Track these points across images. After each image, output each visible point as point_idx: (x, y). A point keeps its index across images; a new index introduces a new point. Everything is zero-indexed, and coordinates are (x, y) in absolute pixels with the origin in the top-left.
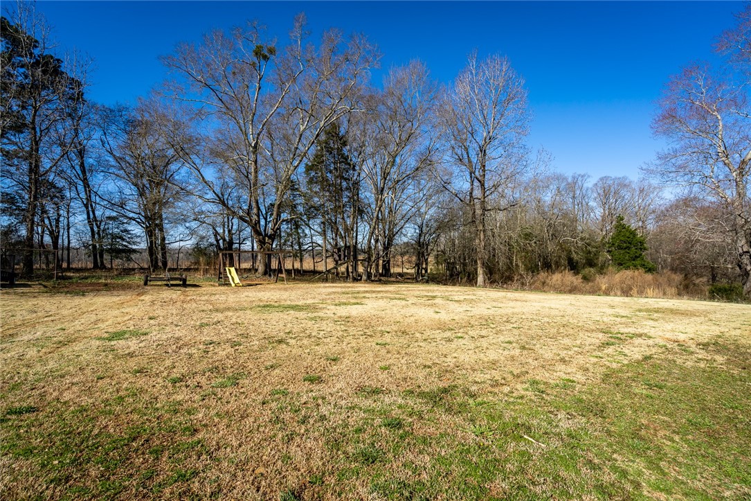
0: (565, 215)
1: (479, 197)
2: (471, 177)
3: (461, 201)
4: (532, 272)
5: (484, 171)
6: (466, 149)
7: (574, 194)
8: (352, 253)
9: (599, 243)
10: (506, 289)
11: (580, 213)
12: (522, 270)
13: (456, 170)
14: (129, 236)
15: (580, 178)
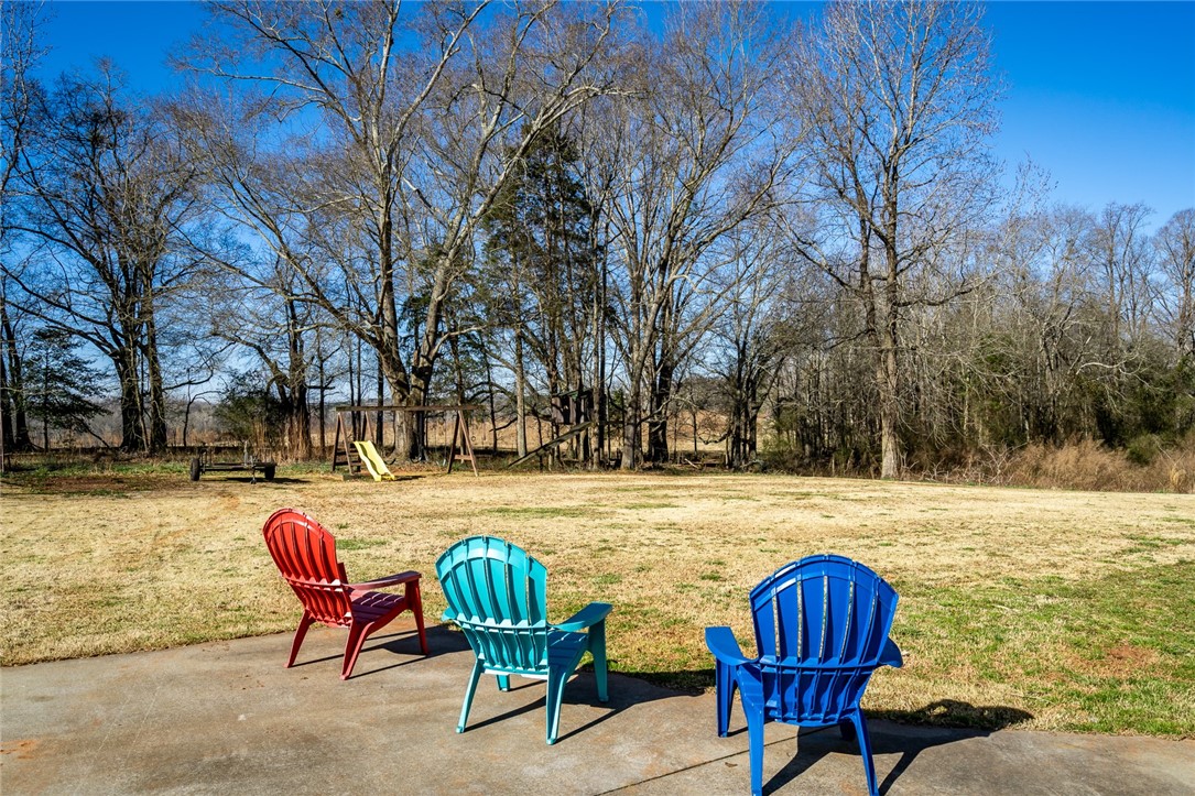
0: (1090, 307)
1: (885, 275)
2: (863, 228)
3: (842, 284)
4: (1008, 445)
5: (894, 214)
6: (851, 163)
7: (1112, 255)
8: (596, 408)
9: (1175, 373)
10: (949, 482)
11: (1127, 301)
12: (984, 441)
13: (826, 213)
14: (84, 374)
15: (1125, 214)
